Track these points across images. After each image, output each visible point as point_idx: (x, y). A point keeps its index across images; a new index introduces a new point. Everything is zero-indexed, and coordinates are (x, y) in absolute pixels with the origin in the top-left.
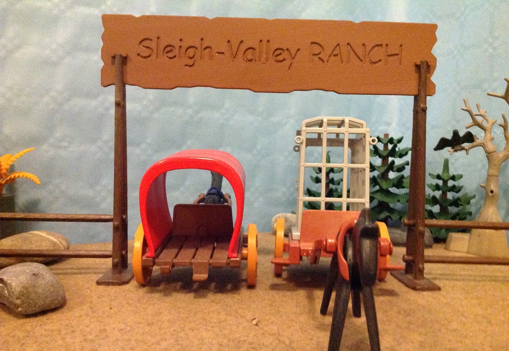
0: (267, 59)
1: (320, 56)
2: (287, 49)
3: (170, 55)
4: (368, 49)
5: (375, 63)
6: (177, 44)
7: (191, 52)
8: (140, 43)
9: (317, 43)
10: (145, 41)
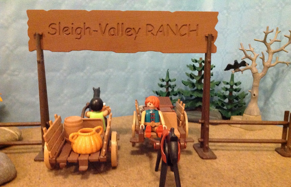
0: (122, 34)
4: (179, 27)
5: (183, 35)
6: (70, 26)
8: (49, 26)
9: (150, 25)
10: (52, 25)
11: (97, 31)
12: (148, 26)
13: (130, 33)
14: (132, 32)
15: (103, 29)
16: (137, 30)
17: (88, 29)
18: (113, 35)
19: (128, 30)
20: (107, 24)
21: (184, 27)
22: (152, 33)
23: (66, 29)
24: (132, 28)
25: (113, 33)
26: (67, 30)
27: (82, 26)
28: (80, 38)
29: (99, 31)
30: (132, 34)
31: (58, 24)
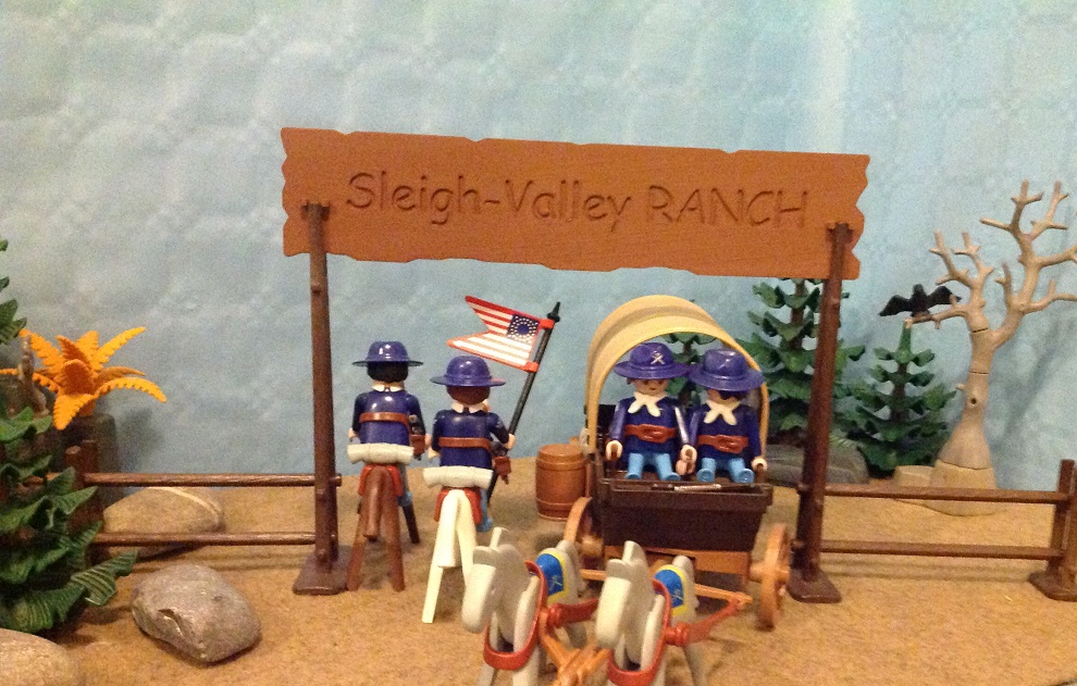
0: (574, 215)
1: (666, 210)
2: (609, 198)
3: (406, 203)
4: (749, 200)
5: (759, 223)
6: (417, 184)
7: (442, 199)
8: (351, 181)
9: (660, 188)
10: (362, 178)
11: (497, 202)
12: (654, 191)
13: (597, 212)
14: (606, 207)
15: (518, 196)
16: (619, 203)
17: (470, 196)
18: (546, 216)
19: (594, 202)
20: (530, 182)
21: (762, 198)
22: (664, 214)
23: (402, 192)
24: (606, 197)
25: (547, 210)
26: (407, 196)
27: (453, 185)
28: (445, 221)
29: (505, 204)
30: (604, 215)
31: (377, 175)
